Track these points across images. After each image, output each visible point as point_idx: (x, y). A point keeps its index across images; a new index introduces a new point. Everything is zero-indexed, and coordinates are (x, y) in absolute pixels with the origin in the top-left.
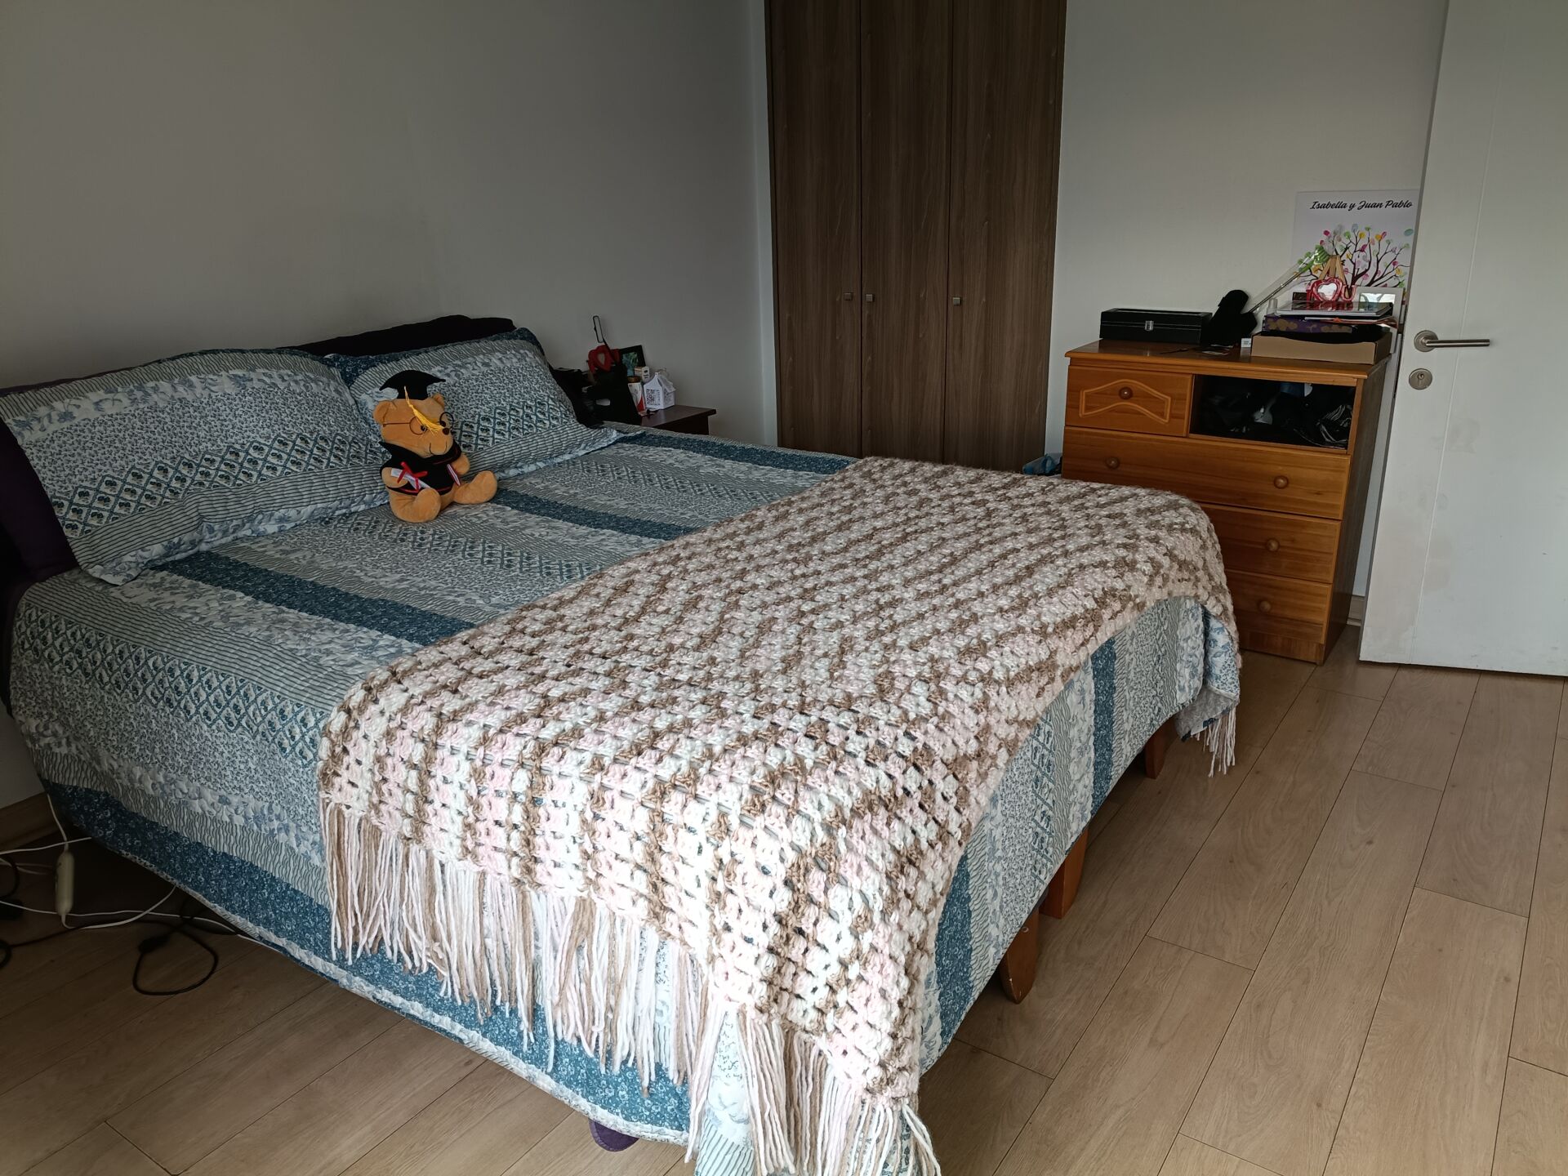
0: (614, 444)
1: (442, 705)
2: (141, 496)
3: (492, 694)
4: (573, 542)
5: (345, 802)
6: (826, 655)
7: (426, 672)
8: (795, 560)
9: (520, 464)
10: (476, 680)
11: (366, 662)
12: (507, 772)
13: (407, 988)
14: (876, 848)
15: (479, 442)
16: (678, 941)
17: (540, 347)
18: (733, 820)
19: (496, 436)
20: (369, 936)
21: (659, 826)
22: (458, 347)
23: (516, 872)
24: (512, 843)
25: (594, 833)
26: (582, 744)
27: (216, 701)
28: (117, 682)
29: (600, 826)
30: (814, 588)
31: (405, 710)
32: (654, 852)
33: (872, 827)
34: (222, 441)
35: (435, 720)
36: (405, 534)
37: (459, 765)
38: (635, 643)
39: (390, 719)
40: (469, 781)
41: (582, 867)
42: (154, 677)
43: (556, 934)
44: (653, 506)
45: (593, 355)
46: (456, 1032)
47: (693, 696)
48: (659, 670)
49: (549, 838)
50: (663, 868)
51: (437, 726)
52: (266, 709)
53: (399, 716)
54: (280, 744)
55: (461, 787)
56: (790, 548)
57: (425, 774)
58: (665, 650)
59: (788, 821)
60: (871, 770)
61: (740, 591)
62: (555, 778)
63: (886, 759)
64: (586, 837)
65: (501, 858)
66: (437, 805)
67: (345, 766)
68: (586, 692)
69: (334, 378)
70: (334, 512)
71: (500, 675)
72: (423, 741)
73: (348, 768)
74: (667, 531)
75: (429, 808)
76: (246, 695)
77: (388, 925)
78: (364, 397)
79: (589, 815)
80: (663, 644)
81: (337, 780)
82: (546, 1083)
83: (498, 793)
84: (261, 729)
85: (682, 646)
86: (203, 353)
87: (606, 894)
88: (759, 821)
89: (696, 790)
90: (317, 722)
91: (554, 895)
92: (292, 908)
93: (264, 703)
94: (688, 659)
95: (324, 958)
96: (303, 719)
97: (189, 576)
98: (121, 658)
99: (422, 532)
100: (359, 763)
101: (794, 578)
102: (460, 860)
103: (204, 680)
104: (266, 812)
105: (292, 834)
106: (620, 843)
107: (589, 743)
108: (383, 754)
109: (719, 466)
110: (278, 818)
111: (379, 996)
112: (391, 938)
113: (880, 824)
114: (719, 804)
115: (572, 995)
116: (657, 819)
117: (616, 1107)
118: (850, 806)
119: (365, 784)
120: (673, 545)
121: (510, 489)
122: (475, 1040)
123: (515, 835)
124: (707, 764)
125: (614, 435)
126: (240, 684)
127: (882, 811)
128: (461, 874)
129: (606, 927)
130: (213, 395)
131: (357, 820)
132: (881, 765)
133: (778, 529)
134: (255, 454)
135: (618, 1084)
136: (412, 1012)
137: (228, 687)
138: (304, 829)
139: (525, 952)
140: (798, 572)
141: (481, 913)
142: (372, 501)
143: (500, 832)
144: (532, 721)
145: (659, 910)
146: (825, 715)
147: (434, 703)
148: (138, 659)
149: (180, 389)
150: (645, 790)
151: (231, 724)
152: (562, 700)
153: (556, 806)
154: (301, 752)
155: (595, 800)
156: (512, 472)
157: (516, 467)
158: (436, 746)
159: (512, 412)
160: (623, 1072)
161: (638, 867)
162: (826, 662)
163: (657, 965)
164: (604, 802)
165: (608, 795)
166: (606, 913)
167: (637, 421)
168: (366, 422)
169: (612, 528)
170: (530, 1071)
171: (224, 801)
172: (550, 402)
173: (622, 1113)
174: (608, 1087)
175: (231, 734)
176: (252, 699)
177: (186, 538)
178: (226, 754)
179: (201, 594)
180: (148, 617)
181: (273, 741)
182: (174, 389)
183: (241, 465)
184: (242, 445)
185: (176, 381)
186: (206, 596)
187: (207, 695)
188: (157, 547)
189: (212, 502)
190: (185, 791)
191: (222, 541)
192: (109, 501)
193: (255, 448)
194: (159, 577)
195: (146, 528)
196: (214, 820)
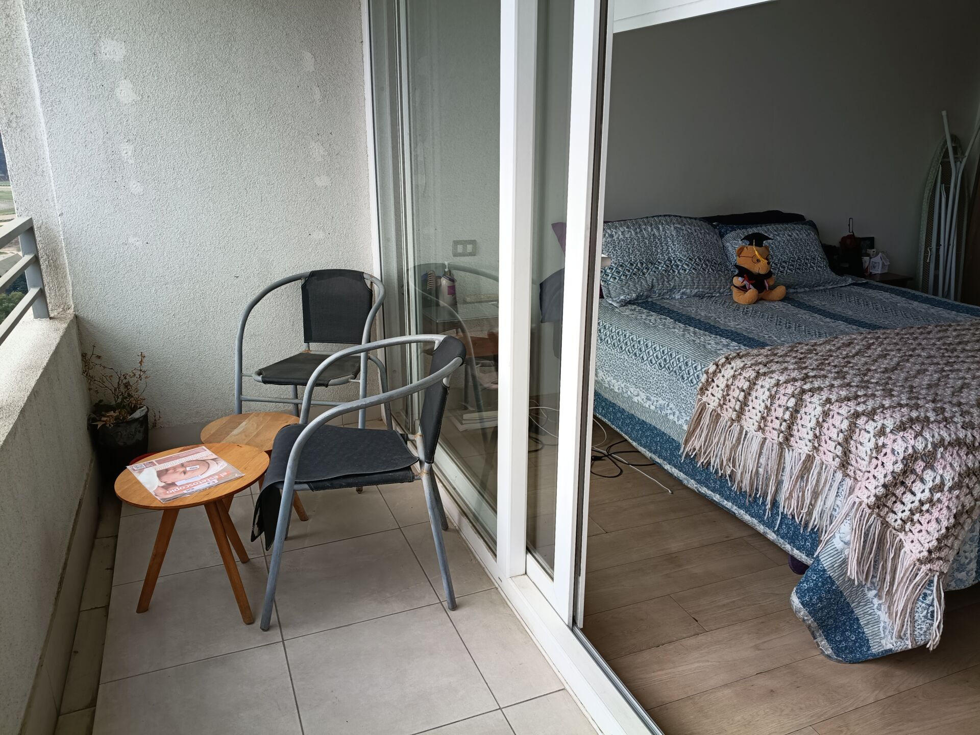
0: (849, 285)
1: (760, 369)
2: (631, 273)
3: (782, 369)
4: (822, 323)
5: (708, 401)
6: (952, 387)
7: (752, 357)
8: (946, 349)
9: (796, 287)
10: (775, 364)
11: (725, 350)
12: (786, 398)
13: (715, 487)
14: (957, 462)
15: (779, 273)
16: (852, 479)
17: (817, 231)
18: (888, 430)
19: (788, 271)
20: (704, 460)
21: (853, 428)
22: (777, 226)
23: (781, 440)
24: (782, 427)
25: (822, 427)
26: (822, 393)
27: (657, 356)
28: (614, 344)
29: (825, 425)
30: (955, 362)
31: (743, 368)
32: (847, 439)
33: (957, 452)
34: (666, 255)
35: (756, 374)
36: (739, 308)
37: (764, 392)
38: (851, 365)
39: (735, 371)
40: (768, 399)
41: (812, 441)
42: (631, 344)
43: (793, 468)
44: (867, 316)
45: (844, 239)
46: (733, 510)
47: (878, 388)
48: (862, 376)
49: (800, 428)
50: (851, 446)
51: (757, 376)
52: (679, 361)
53: (740, 370)
54: (682, 376)
55: (763, 402)
56: (944, 344)
57: (747, 394)
58: (866, 370)
59: (915, 438)
60: (964, 431)
61: (911, 356)
62: (808, 403)
63: (973, 429)
64: (818, 428)
65: (775, 433)
66: (750, 407)
67: (711, 387)
68: (825, 377)
69: (716, 234)
70: (705, 294)
71: (786, 364)
72: (749, 381)
73: (712, 388)
74: (873, 327)
75: (747, 408)
76: (671, 355)
77: (715, 456)
78: (728, 244)
79: (821, 420)
80: (865, 368)
81: (707, 392)
82: (772, 536)
83: (780, 406)
84: (674, 369)
85: (876, 370)
86: (665, 216)
87: (821, 454)
88: (901, 434)
89: (874, 417)
90: (702, 368)
91: (797, 451)
92: (670, 446)
93: (678, 359)
94: (877, 375)
95: (679, 470)
96: (695, 367)
97: (646, 309)
98: (618, 334)
99: (747, 308)
100: (718, 386)
101: (943, 356)
102: (755, 431)
103: (653, 347)
104: (666, 406)
105: (676, 416)
106: (833, 433)
107: (825, 395)
108: (730, 384)
109: (910, 304)
110: (671, 409)
111: (700, 490)
112: (714, 462)
113: (962, 453)
114: (883, 424)
115: (795, 495)
116: (852, 425)
117: (803, 550)
118: (949, 441)
119: (719, 394)
120: (877, 332)
121: (791, 297)
122: (742, 514)
123: (784, 424)
124: (881, 409)
125: (850, 281)
126: (669, 350)
127: (965, 448)
128: (755, 438)
129: (818, 469)
130: (666, 234)
131: (711, 410)
132: (971, 430)
133: (939, 336)
134: (679, 263)
135: (807, 539)
136: (714, 498)
137: (663, 351)
138: (683, 414)
139: (777, 475)
140: (946, 354)
141: (760, 456)
142: (723, 293)
143: (778, 422)
144: (800, 382)
145: (845, 464)
146: (945, 406)
147: (757, 368)
148: (625, 336)
149: (655, 230)
150: (849, 413)
151: (661, 366)
152: (815, 377)
153: (806, 414)
154: (691, 380)
155: (825, 414)
156: (791, 291)
157: (794, 289)
158: (755, 384)
159: (798, 261)
160: (811, 534)
161: (839, 444)
162: (952, 389)
163: (838, 488)
164: (829, 415)
165: (831, 413)
166: (819, 462)
167: (864, 277)
168: (726, 256)
169: (844, 321)
170: (765, 530)
171: (648, 399)
172: (819, 258)
173: (806, 553)
174: (802, 540)
175: (659, 371)
176: (673, 357)
177: (645, 293)
178: (655, 379)
179: (652, 316)
180: (631, 320)
181: (679, 375)
182: (652, 230)
183: (672, 266)
184: (674, 258)
185: (653, 226)
186: (654, 317)
187: (654, 353)
188: (634, 295)
189: (658, 280)
190: (632, 392)
191: (657, 298)
192: (620, 273)
193: (679, 260)
194: (633, 307)
195: (631, 286)
196: (642, 406)
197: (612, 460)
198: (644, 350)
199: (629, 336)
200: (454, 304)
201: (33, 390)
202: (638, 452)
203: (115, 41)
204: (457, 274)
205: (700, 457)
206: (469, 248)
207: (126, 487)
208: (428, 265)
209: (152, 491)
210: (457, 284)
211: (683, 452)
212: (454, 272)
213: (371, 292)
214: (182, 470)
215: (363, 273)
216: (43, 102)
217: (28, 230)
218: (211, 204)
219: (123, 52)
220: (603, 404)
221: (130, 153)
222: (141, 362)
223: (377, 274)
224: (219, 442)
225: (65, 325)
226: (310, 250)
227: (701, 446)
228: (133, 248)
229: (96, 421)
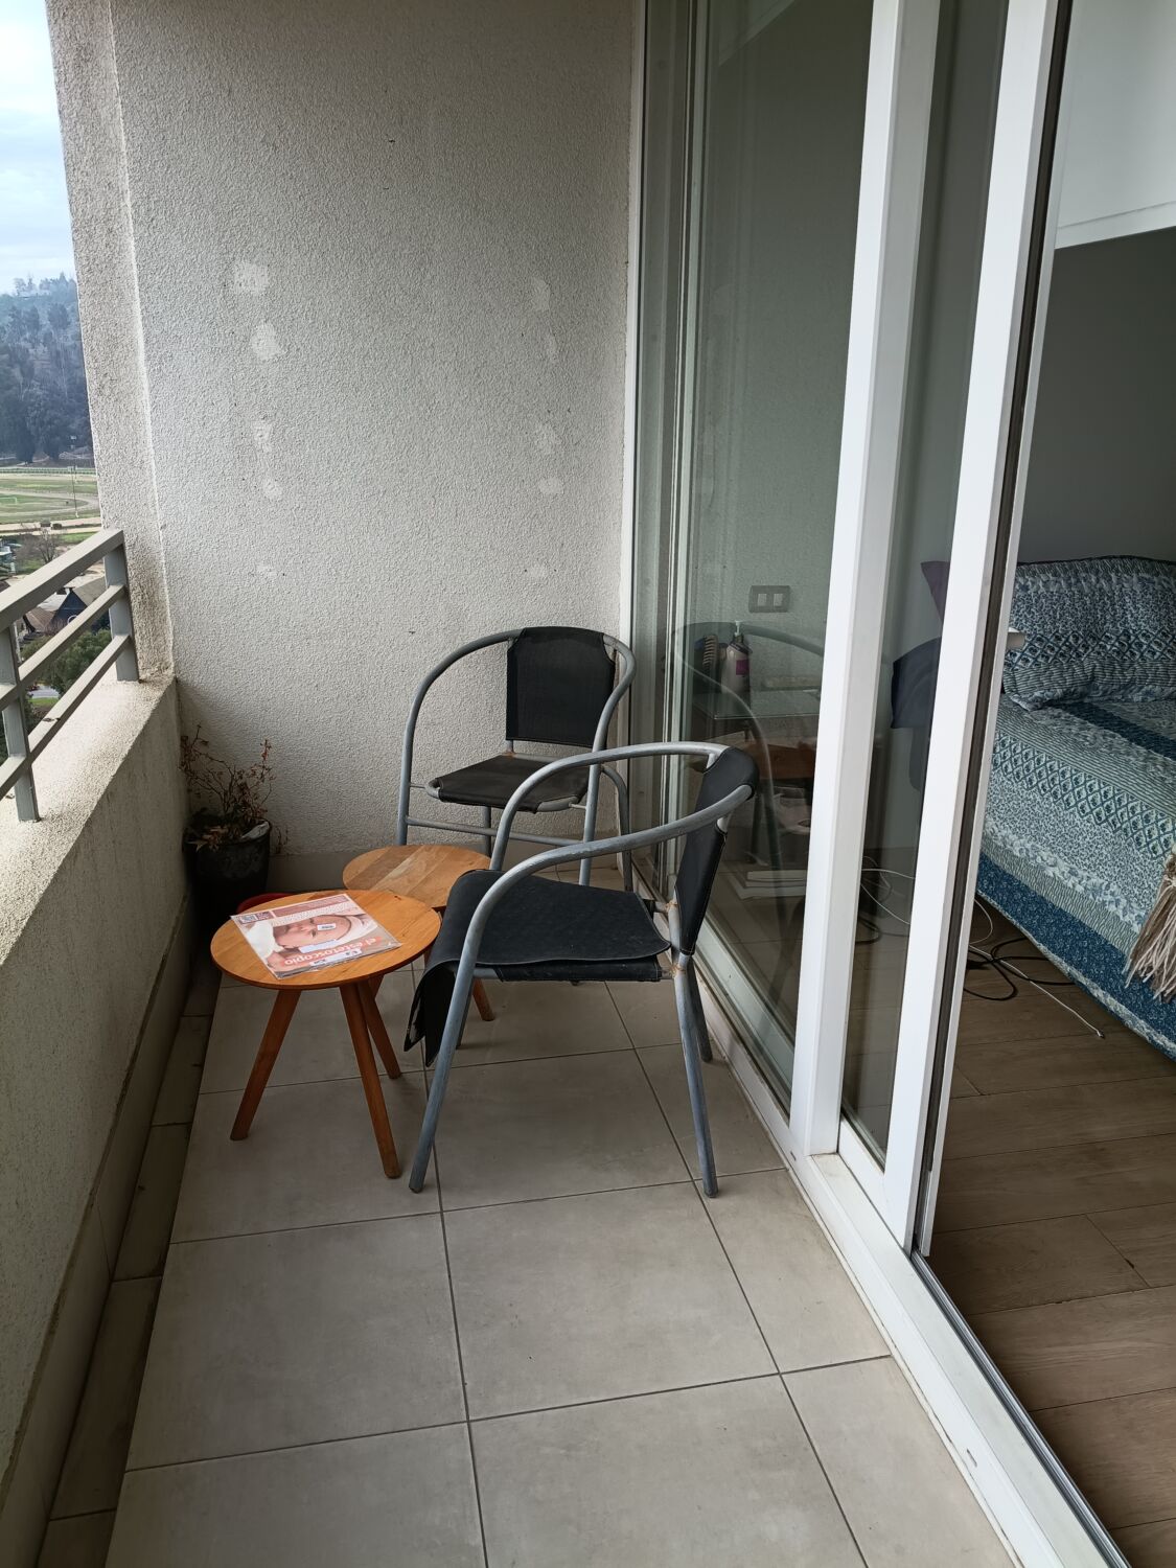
2: (1057, 653)
20: (1168, 987)
27: (1093, 800)
28: (1018, 773)
34: (1121, 625)
42: (1048, 775)
52: (1133, 813)
54: (1138, 839)
76: (1119, 800)
84: (1124, 826)
86: (1122, 557)
92: (1106, 957)
93: (1133, 808)
95: (1118, 1000)
96: (1163, 826)
97: (1078, 716)
98: (1026, 758)
103: (1088, 784)
104: (1103, 888)
105: (1121, 907)
110: (1112, 894)
111: (1155, 1038)
126: (1116, 792)
130: (1123, 590)
134: (1143, 640)
137: (1105, 792)
138: (1134, 905)
148: (1039, 761)
149: (1102, 581)
151: (1100, 818)
154: (1154, 848)
171: (1073, 873)
175: (1097, 826)
176: (1123, 804)
177: (1080, 689)
178: (1088, 839)
179: (1089, 729)
180: (1052, 735)
181: (1132, 836)
182: (1098, 581)
183: (1130, 646)
184: (1134, 631)
185: (1100, 575)
186: (1092, 731)
187: (1088, 795)
188: (1059, 692)
189: (1103, 668)
190: (1045, 858)
191: (1101, 699)
192: (1036, 651)
193: (1144, 635)
194: (1057, 712)
195: (1055, 675)
196: (1060, 883)
197: (998, 969)
198: (1070, 788)
199: (1046, 762)
200: (745, 691)
201: (106, 790)
202: (1046, 959)
203: (254, 265)
204: (754, 642)
205: (1160, 983)
206: (778, 598)
207: (226, 949)
208: (707, 625)
209: (263, 959)
210: (752, 658)
211: (1129, 970)
212: (749, 638)
213: (612, 666)
214: (310, 928)
215: (603, 634)
216: (148, 358)
217: (116, 550)
218: (380, 517)
219: (266, 281)
220: (992, 874)
221: (266, 437)
222: (264, 756)
223: (624, 638)
224: (368, 889)
225: (159, 694)
226: (525, 594)
227: (1163, 964)
228: (263, 582)
229: (195, 839)
